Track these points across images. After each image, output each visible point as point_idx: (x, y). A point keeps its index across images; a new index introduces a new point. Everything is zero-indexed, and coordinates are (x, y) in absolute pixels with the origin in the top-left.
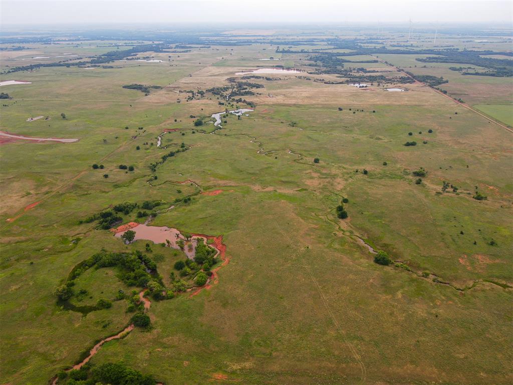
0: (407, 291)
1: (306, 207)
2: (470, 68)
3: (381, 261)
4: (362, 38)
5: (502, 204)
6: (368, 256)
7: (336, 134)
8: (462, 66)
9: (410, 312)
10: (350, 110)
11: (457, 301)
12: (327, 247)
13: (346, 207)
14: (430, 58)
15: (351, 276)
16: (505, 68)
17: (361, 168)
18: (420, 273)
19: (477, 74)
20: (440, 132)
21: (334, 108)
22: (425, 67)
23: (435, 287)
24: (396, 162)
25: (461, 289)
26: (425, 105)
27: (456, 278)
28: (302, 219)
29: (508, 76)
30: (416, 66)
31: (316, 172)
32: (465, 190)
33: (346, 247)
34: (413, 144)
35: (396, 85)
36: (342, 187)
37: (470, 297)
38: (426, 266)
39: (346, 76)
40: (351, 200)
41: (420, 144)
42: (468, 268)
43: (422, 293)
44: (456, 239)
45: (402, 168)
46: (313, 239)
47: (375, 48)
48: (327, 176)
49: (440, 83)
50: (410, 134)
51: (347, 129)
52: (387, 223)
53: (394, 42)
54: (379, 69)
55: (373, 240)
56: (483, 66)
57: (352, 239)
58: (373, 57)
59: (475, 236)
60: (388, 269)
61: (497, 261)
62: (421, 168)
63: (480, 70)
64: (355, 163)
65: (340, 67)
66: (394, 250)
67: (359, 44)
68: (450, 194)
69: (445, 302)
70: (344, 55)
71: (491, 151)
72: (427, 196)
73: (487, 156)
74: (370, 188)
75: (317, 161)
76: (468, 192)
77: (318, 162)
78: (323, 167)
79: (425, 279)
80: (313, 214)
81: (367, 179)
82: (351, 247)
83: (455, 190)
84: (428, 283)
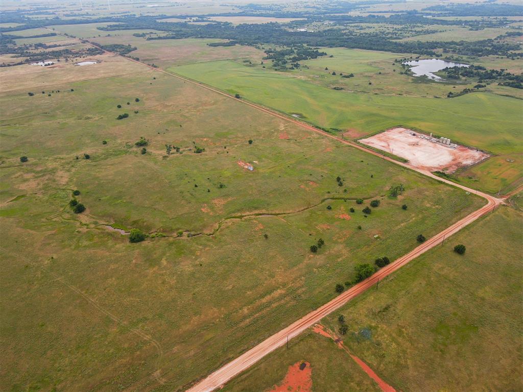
0: (169, 256)
1: (32, 215)
2: (152, 33)
3: (136, 239)
4: (27, 8)
5: (217, 151)
6: (122, 239)
7: (36, 123)
8: (145, 31)
9: (179, 273)
10: (43, 93)
11: (212, 245)
12: (75, 248)
13: (79, 199)
14: (110, 26)
15: (112, 266)
16: (181, 31)
17: (80, 154)
18: (175, 234)
19: (160, 38)
20: (147, 99)
21: (22, 95)
22: (109, 35)
23: (191, 241)
24: (115, 138)
25: (211, 233)
26: (123, 75)
27: (204, 226)
28: (31, 230)
29: (186, 38)
30: (99, 36)
31: (28, 172)
32: (186, 148)
33: (96, 239)
34: (126, 116)
35: (86, 58)
36: (67, 180)
37: (220, 237)
38: (178, 226)
39: (22, 54)
40: (83, 191)
41: (131, 115)
42: (211, 214)
43: (182, 251)
44: (194, 193)
45: (123, 142)
46: (56, 246)
47: (47, 19)
48: (45, 172)
49: (130, 51)
50: (119, 107)
51: (47, 114)
52: (128, 201)
53: (67, 11)
54: (61, 42)
55: (121, 223)
56: (162, 30)
57: (99, 229)
58: (49, 30)
59: (207, 184)
60: (145, 243)
61: (229, 199)
62: (142, 138)
63: (162, 34)
64: (73, 150)
65: (12, 45)
66: (145, 224)
67: (26, 16)
68: (175, 155)
69: (203, 250)
70: (10, 30)
71: (195, 107)
72: (156, 163)
73: (193, 113)
74: (99, 172)
75: (24, 160)
76: (189, 148)
77: (27, 161)
78: (36, 165)
79: (181, 238)
80: (43, 220)
81: (92, 163)
82: (101, 237)
83: (178, 150)
84: (185, 240)
